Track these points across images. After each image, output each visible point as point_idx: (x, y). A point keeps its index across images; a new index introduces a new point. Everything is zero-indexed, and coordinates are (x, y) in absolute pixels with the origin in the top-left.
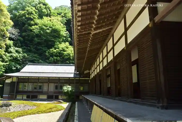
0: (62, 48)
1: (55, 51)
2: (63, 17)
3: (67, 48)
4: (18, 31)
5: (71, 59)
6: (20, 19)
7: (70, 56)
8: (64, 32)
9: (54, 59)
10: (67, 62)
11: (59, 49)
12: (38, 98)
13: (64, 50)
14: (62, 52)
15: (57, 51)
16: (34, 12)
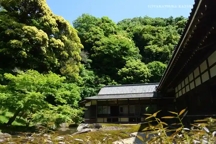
0: (135, 67)
1: (128, 70)
2: (128, 31)
3: (140, 65)
4: (87, 54)
5: (146, 77)
6: (87, 41)
7: (144, 74)
8: (133, 49)
9: (127, 79)
10: (142, 81)
11: (131, 67)
12: (119, 121)
13: (136, 69)
14: (135, 70)
15: (129, 70)
16: (99, 32)
